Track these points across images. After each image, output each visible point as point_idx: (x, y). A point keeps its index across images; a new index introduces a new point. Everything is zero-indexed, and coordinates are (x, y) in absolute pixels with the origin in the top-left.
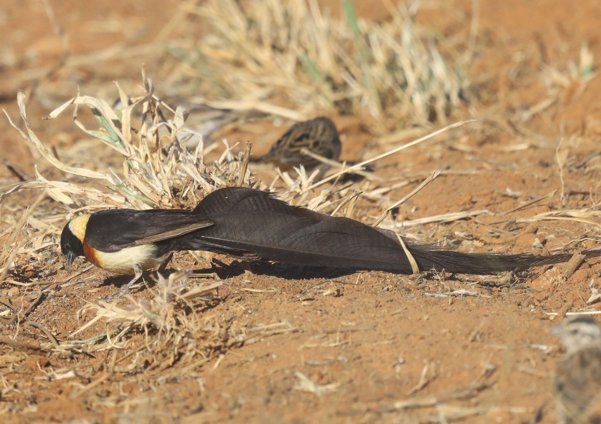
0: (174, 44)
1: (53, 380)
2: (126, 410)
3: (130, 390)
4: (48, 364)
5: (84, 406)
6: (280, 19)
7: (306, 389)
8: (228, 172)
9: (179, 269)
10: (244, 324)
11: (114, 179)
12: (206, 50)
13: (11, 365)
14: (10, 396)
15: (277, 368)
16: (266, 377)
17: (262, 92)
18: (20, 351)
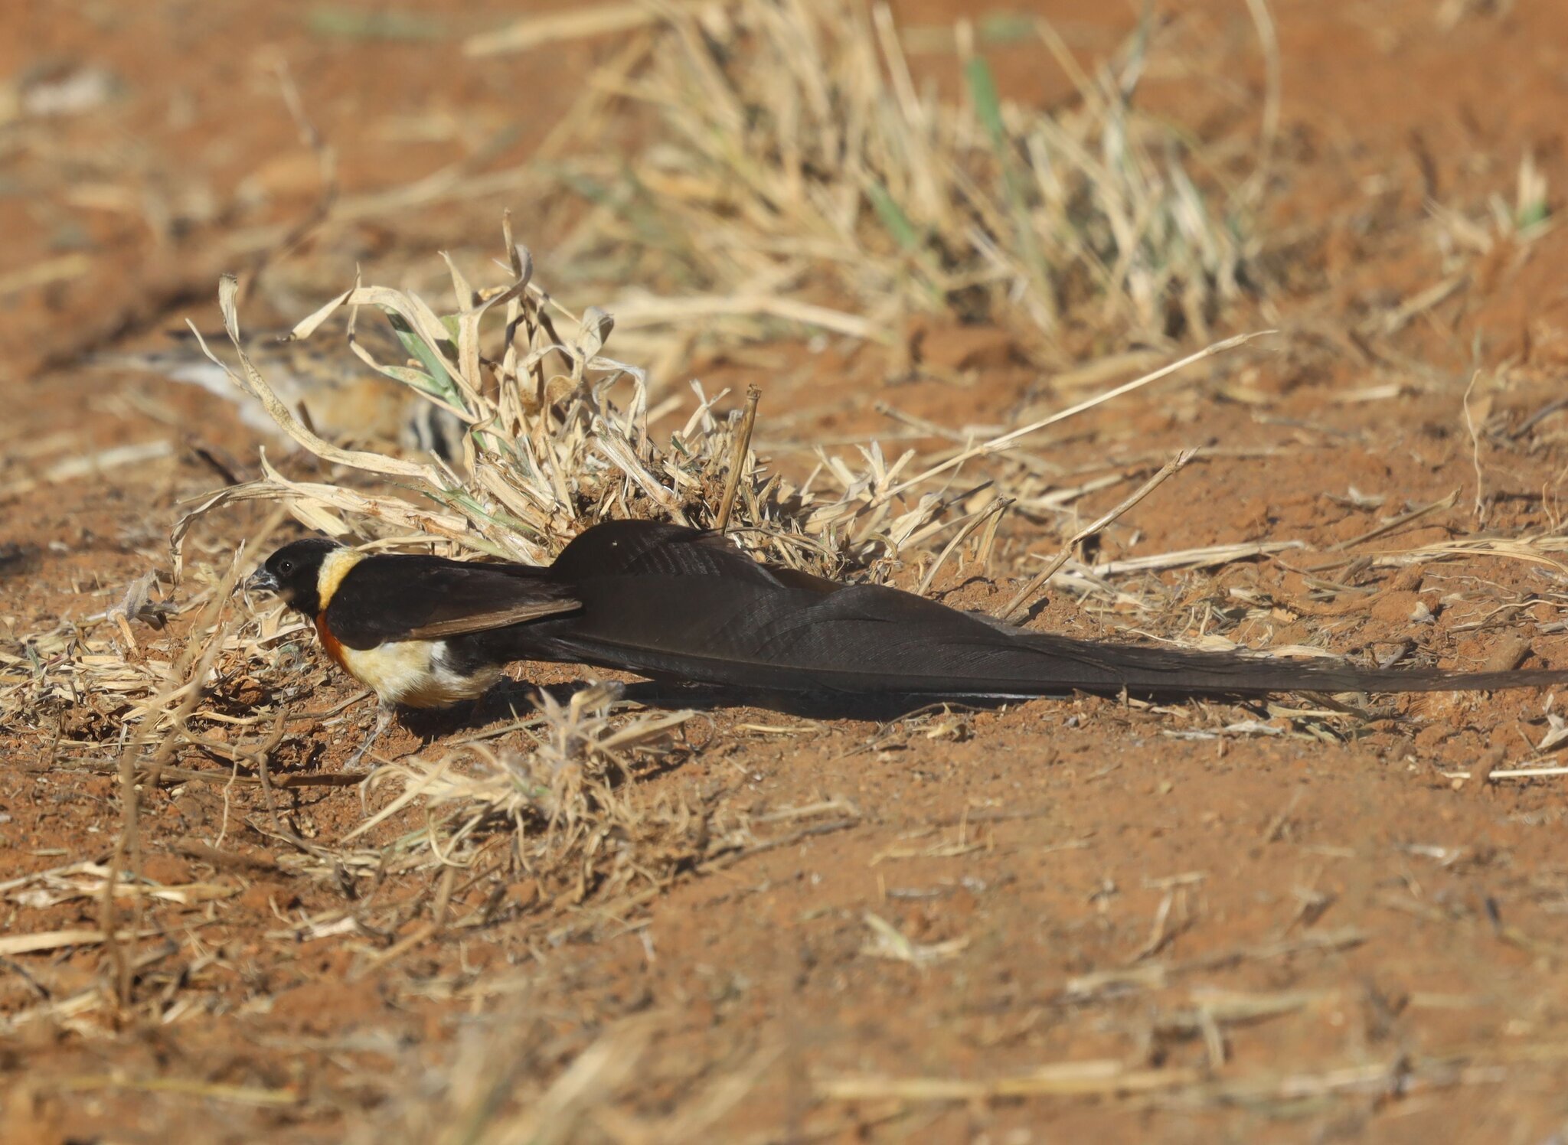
0: (575, 167)
1: (306, 938)
2: (477, 1005)
3: (485, 959)
4: (295, 904)
5: (379, 999)
6: (821, 106)
7: (890, 954)
8: (704, 458)
9: (593, 682)
10: (745, 807)
11: (442, 478)
12: (652, 180)
13: (210, 907)
14: (209, 976)
15: (822, 905)
16: (797, 927)
17: (779, 275)
18: (231, 874)
